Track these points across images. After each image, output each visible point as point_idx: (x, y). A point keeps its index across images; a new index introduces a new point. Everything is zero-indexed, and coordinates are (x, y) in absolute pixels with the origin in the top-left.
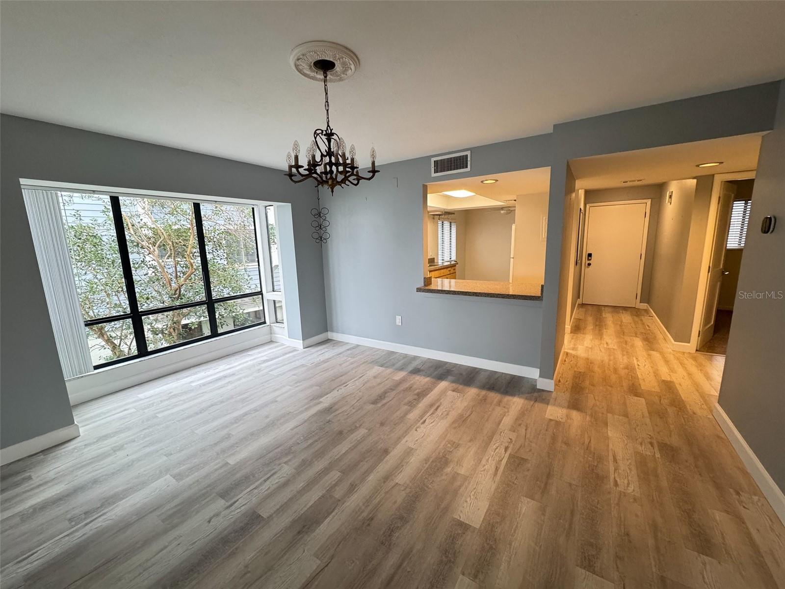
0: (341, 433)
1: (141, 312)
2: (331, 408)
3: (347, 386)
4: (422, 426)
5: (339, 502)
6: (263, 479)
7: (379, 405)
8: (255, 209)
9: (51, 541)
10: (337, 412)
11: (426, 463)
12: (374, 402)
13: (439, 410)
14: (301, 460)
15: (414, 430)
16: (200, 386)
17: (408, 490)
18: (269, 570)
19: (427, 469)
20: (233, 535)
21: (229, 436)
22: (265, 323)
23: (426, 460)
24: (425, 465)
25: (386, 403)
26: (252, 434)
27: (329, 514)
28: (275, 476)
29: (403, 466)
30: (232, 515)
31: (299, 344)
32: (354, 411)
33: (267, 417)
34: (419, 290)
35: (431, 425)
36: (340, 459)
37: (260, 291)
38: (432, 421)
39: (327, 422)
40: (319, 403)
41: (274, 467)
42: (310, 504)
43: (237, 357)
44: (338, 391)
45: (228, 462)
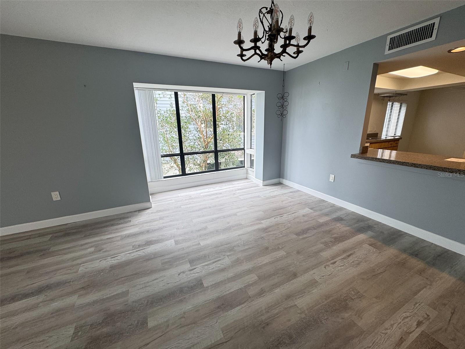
0: (267, 248)
1: (184, 153)
2: (267, 229)
3: (282, 217)
4: (331, 266)
5: (249, 298)
6: (212, 261)
7: (301, 237)
8: (245, 97)
9: (123, 254)
10: (270, 233)
11: (326, 299)
12: (298, 234)
13: (351, 258)
14: (237, 258)
15: (323, 266)
16: (204, 196)
17: (303, 316)
18: (194, 323)
19: (325, 305)
20: (186, 288)
21: (205, 228)
22: (244, 167)
23: (327, 297)
24: (324, 300)
25: (306, 238)
26: (217, 231)
27: (240, 304)
28: (220, 262)
29: (305, 293)
30: (190, 276)
31: (260, 182)
32: (281, 236)
33: (228, 223)
34: (353, 156)
35: (340, 268)
36: (260, 267)
37: (243, 148)
38: (342, 265)
39: (261, 238)
40: (260, 223)
41: (221, 256)
42: (232, 290)
43: (226, 184)
44: (275, 218)
45: (200, 243)
